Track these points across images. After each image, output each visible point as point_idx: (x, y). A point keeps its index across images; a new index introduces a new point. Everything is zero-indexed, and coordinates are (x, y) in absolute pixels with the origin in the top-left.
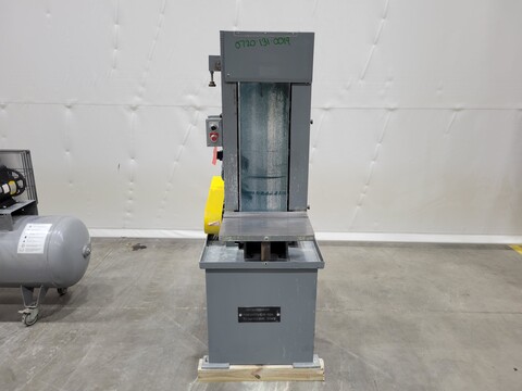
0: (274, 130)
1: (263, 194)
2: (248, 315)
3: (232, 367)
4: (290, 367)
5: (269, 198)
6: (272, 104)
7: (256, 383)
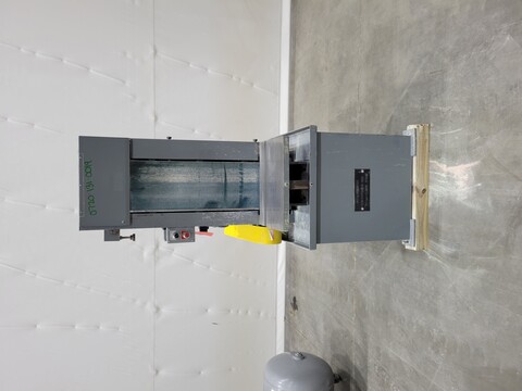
0: (177, 176)
1: (242, 187)
2: (363, 201)
3: (414, 217)
4: (414, 158)
5: (246, 180)
6: (152, 179)
7: (430, 193)
